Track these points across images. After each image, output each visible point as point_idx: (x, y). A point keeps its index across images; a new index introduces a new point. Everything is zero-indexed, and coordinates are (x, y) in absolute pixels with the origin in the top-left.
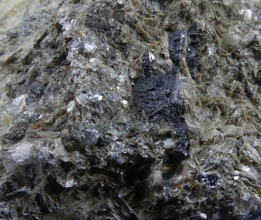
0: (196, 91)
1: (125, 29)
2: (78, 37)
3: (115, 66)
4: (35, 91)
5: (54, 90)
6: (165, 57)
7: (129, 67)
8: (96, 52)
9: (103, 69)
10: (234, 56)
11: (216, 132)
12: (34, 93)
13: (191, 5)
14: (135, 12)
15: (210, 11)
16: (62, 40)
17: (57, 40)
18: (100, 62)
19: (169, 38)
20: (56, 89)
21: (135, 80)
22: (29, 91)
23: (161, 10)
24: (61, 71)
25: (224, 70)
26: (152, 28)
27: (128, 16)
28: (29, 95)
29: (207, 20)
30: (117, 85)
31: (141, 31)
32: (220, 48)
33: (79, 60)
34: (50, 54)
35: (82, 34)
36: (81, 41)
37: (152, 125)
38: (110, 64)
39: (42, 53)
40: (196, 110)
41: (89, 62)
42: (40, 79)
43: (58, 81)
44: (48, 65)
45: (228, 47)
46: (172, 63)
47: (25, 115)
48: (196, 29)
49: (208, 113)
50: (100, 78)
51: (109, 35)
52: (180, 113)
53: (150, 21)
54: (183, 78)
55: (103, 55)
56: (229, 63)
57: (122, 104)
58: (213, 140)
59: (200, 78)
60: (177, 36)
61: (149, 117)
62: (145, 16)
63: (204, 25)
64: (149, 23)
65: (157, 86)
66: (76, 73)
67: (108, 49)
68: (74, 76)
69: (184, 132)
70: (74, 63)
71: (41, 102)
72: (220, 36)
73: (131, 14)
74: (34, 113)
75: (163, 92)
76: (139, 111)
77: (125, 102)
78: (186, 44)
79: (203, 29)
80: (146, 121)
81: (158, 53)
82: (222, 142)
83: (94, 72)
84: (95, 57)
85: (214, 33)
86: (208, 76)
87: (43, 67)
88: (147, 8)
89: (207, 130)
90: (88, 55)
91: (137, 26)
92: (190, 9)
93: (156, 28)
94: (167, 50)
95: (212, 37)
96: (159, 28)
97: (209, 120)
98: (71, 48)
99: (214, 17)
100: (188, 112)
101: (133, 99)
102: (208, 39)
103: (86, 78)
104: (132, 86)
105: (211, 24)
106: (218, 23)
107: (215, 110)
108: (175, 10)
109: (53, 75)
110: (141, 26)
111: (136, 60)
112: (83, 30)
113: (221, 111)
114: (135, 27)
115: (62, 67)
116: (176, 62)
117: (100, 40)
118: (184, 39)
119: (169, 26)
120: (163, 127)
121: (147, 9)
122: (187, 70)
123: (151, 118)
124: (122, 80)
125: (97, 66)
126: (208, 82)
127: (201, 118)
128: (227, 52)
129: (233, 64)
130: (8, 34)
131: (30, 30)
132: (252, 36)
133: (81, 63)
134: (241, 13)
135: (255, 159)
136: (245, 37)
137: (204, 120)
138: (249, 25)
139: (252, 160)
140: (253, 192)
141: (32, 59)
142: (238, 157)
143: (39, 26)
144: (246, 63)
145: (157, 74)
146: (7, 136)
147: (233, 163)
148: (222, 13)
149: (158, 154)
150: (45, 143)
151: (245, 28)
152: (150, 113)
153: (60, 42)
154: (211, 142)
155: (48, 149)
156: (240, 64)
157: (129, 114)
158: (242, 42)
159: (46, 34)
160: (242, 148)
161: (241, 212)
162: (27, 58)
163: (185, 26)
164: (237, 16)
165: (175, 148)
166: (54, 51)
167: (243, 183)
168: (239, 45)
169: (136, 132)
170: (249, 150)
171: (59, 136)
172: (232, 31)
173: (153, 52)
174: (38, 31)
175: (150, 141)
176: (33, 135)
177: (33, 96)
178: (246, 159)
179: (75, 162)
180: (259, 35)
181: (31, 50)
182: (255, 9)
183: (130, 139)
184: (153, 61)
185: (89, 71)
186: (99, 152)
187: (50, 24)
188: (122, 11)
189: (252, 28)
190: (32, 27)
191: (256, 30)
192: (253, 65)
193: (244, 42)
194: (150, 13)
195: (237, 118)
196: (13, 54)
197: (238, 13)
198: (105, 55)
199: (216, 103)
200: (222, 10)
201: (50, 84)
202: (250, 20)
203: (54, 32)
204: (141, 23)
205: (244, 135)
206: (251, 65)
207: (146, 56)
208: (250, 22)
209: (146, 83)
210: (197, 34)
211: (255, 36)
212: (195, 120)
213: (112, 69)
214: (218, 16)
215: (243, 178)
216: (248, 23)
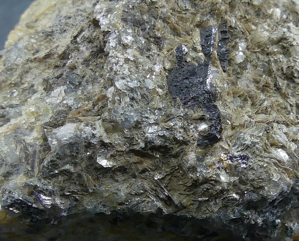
0: (228, 83)
1: (159, 24)
2: (115, 30)
3: (150, 56)
4: (74, 82)
5: (93, 80)
6: (197, 50)
7: (164, 59)
8: (132, 44)
9: (140, 59)
10: (263, 52)
11: (246, 118)
12: (73, 84)
13: (222, 3)
14: (168, 9)
15: (239, 10)
16: (98, 35)
17: (94, 35)
18: (137, 53)
19: (201, 33)
20: (94, 79)
21: (170, 71)
22: (68, 83)
23: (192, 8)
24: (98, 64)
25: (254, 66)
26: (184, 24)
27: (162, 12)
28: (67, 87)
29: (237, 17)
30: (153, 75)
31: (174, 26)
32: (249, 43)
33: (117, 50)
34: (87, 49)
35: (119, 28)
36: (118, 34)
37: (186, 110)
38: (146, 55)
39: (80, 47)
40: (229, 99)
41: (126, 52)
42: (78, 72)
43: (96, 72)
44: (85, 59)
45: (257, 43)
46: (204, 56)
47: (65, 104)
48: (226, 26)
49: (239, 101)
50: (137, 67)
51: (144, 30)
52: (213, 100)
53: (182, 18)
54: (215, 69)
55: (138, 47)
56: (258, 58)
57: (158, 92)
58: (244, 124)
59: (231, 72)
60: (208, 31)
61: (183, 103)
62: (177, 13)
63: (234, 22)
65: (190, 75)
66: (115, 62)
67: (143, 42)
68: (113, 64)
69: (216, 115)
70: (113, 53)
72: (250, 34)
73: (165, 10)
74: (73, 102)
75: (196, 80)
76: (174, 98)
77: (160, 90)
78: (217, 40)
79: (233, 26)
80: (181, 107)
81: (191, 46)
82: (253, 126)
83: (132, 61)
84: (132, 49)
85: (244, 30)
86: (239, 70)
87: (80, 60)
88: (179, 6)
89: (238, 117)
90: (125, 47)
91: (170, 22)
92: (220, 6)
93: (188, 24)
94: (199, 44)
95: (242, 33)
96: (191, 25)
97: (240, 109)
99: (243, 16)
100: (219, 100)
101: (168, 88)
102: (238, 35)
103: (124, 66)
104: (166, 77)
105: (241, 22)
106: (247, 21)
107: (245, 100)
108: (206, 7)
109: (91, 67)
110: (174, 21)
111: (170, 52)
112: (119, 24)
113: (251, 101)
114: (168, 23)
115: (99, 60)
116: (208, 55)
117: (136, 34)
118: (215, 34)
119: (201, 23)
120: (196, 112)
121: (179, 7)
122: (218, 62)
123: (185, 104)
124: (157, 70)
126: (238, 75)
127: (232, 106)
128: (257, 48)
129: (263, 60)
130: (43, 33)
131: (66, 28)
132: (281, 33)
133: (119, 53)
134: (270, 13)
135: (284, 143)
136: (274, 34)
137: (235, 109)
138: (277, 23)
139: (281, 143)
140: (282, 174)
141: (69, 54)
142: (268, 141)
143: (75, 23)
144: (276, 59)
145: (190, 66)
146: (47, 124)
147: (263, 145)
148: (252, 12)
149: (192, 136)
150: (87, 125)
151: (274, 25)
152: (184, 100)
153: (97, 37)
154: (242, 126)
155: (90, 129)
156: (270, 60)
157: (164, 101)
158: (271, 39)
159: (82, 31)
160: (271, 133)
161: (272, 193)
162: (64, 53)
163: (216, 23)
164: (266, 15)
165: (209, 131)
166: (91, 46)
167: (273, 164)
168: (268, 41)
169: (172, 117)
170: (278, 134)
171: (100, 119)
172: (261, 28)
173: (186, 45)
174: (74, 28)
175: (184, 125)
176: (74, 119)
177: (71, 87)
178: (275, 142)
179: (115, 143)
180: (288, 32)
181: (68, 45)
182: (284, 9)
183: (166, 124)
184: (186, 53)
185: (127, 60)
186: (137, 134)
187: (87, 21)
188: (156, 7)
189: (281, 26)
190: (68, 25)
191: (285, 28)
192: (282, 61)
193: (273, 39)
194: (182, 10)
195: (267, 108)
196: (50, 51)
197: (267, 12)
198: (140, 47)
199: (246, 94)
200: (251, 9)
201: (88, 76)
202: (279, 18)
203: (90, 29)
204: (174, 19)
205: (274, 122)
206: (280, 61)
207: (179, 48)
208: (279, 20)
209: (179, 74)
210: (227, 30)
211: (284, 32)
212: (227, 108)
213: (148, 60)
214: (248, 14)
215: (272, 160)
216: (277, 21)
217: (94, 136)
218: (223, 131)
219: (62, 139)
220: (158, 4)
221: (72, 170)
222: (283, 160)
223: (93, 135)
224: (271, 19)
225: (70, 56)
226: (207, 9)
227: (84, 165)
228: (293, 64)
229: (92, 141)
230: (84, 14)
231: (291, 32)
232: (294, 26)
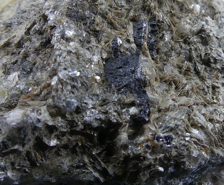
0: (155, 69)
1: (98, 19)
2: (60, 25)
3: (90, 48)
4: (26, 69)
5: (41, 68)
6: (130, 42)
7: (101, 50)
8: (75, 37)
9: (81, 50)
10: (185, 42)
11: (171, 102)
12: (25, 71)
14: (106, 5)
15: (166, 6)
16: (47, 28)
17: (44, 28)
18: (78, 45)
19: (134, 26)
20: (42, 67)
21: (106, 60)
22: (21, 69)
23: (127, 4)
24: (46, 53)
25: (177, 53)
26: (120, 19)
27: (101, 8)
28: (20, 72)
29: (164, 12)
30: (92, 64)
31: (111, 21)
32: (174, 35)
33: (61, 43)
34: (38, 40)
35: (64, 23)
36: (62, 28)
37: (120, 96)
38: (86, 47)
39: (32, 38)
40: (156, 84)
41: (69, 45)
42: (30, 59)
43: (44, 61)
44: (36, 48)
45: (180, 34)
46: (136, 47)
47: (18, 88)
48: (155, 20)
49: (165, 86)
50: (78, 58)
51: (85, 24)
52: (143, 86)
53: (118, 13)
54: (145, 58)
55: (80, 40)
56: (181, 47)
57: (96, 79)
58: (169, 108)
59: (159, 59)
60: (140, 25)
61: (117, 89)
62: (114, 9)
63: (162, 17)
64: (118, 14)
65: (124, 64)
66: (59, 54)
67: (84, 35)
68: (57, 56)
69: (145, 101)
70: (57, 46)
71: (30, 78)
72: (174, 26)
73: (103, 7)
74: (25, 86)
75: (129, 69)
76: (109, 85)
77: (98, 78)
78: (147, 32)
79: (161, 20)
80: (115, 93)
81: (125, 38)
82: (176, 110)
83: (73, 53)
84: (74, 42)
85: (170, 23)
86: (165, 58)
87: (32, 50)
88: (116, 2)
89: (164, 100)
90: (68, 40)
91: (108, 17)
92: (150, 3)
93: (123, 18)
94: (131, 36)
95: (168, 26)
96: (125, 19)
97: (165, 92)
98: (55, 34)
99: (169, 11)
100: (148, 86)
101: (104, 76)
102: (165, 28)
103: (67, 58)
104: (103, 65)
105: (167, 16)
106: (172, 15)
107: (170, 84)
108: (138, 4)
109: (40, 56)
110: (111, 17)
111: (107, 44)
112: (64, 20)
113: (175, 85)
114: (106, 18)
115: (47, 49)
116: (139, 46)
117: (78, 28)
118: (146, 27)
119: (134, 17)
120: (128, 97)
121: (116, 4)
122: (148, 52)
123: (119, 90)
124: (95, 60)
125: (76, 48)
126: (165, 62)
127: (159, 90)
128: (180, 38)
129: (185, 48)
130: (4, 24)
131: (22, 21)
132: (200, 25)
133: (63, 45)
134: (192, 8)
135: (203, 124)
136: (195, 26)
137: (162, 93)
138: (197, 17)
139: (200, 124)
140: (201, 150)
141: (23, 44)
142: (189, 122)
143: (29, 17)
144: (196, 47)
145: (124, 55)
146: (3, 105)
147: (185, 127)
148: (176, 7)
149: (125, 119)
150: (33, 111)
151: (195, 19)
152: (118, 86)
153: (46, 30)
154: (167, 110)
155: (36, 114)
156: (191, 49)
157: (101, 87)
158: (192, 31)
159: (34, 24)
160: (192, 115)
161: (191, 166)
162: (19, 42)
163: (147, 18)
164: (189, 10)
165: (138, 114)
166: (41, 37)
167: (193, 143)
168: (190, 33)
169: (107, 101)
170: (197, 116)
171: (44, 105)
172: (184, 22)
173: (120, 38)
174: (28, 21)
175: (118, 109)
176: (24, 104)
177: (24, 73)
178: (195, 123)
179: (58, 125)
180: (206, 25)
181: (22, 36)
182: (203, 5)
183: (102, 107)
184: (121, 45)
185: (69, 52)
186: (77, 117)
187: (38, 15)
188: (96, 4)
189: (200, 19)
190: (23, 18)
191: (204, 21)
192: (200, 49)
193: (194, 31)
194: (118, 6)
195: (188, 91)
196: (8, 40)
197: (188, 7)
198: (82, 40)
199: (171, 79)
200: (176, 5)
201: (38, 63)
202: (199, 13)
203: (41, 22)
204: (111, 15)
205: (194, 104)
206: (199, 49)
207: (115, 41)
208: (199, 15)
209: (115, 63)
210: (156, 23)
211: (203, 25)
212: (154, 92)
213: (88, 51)
214: (173, 10)
215: (193, 139)
216: (197, 15)
217: (39, 121)
218: (151, 114)
219: (11, 124)
220: (98, 1)
221: (21, 149)
222: (201, 139)
223: (38, 119)
224: (192, 13)
225: (24, 46)
226: (139, 6)
227: (31, 143)
228: (209, 52)
229: (37, 125)
230: (37, 9)
231: (209, 25)
232: (211, 20)
